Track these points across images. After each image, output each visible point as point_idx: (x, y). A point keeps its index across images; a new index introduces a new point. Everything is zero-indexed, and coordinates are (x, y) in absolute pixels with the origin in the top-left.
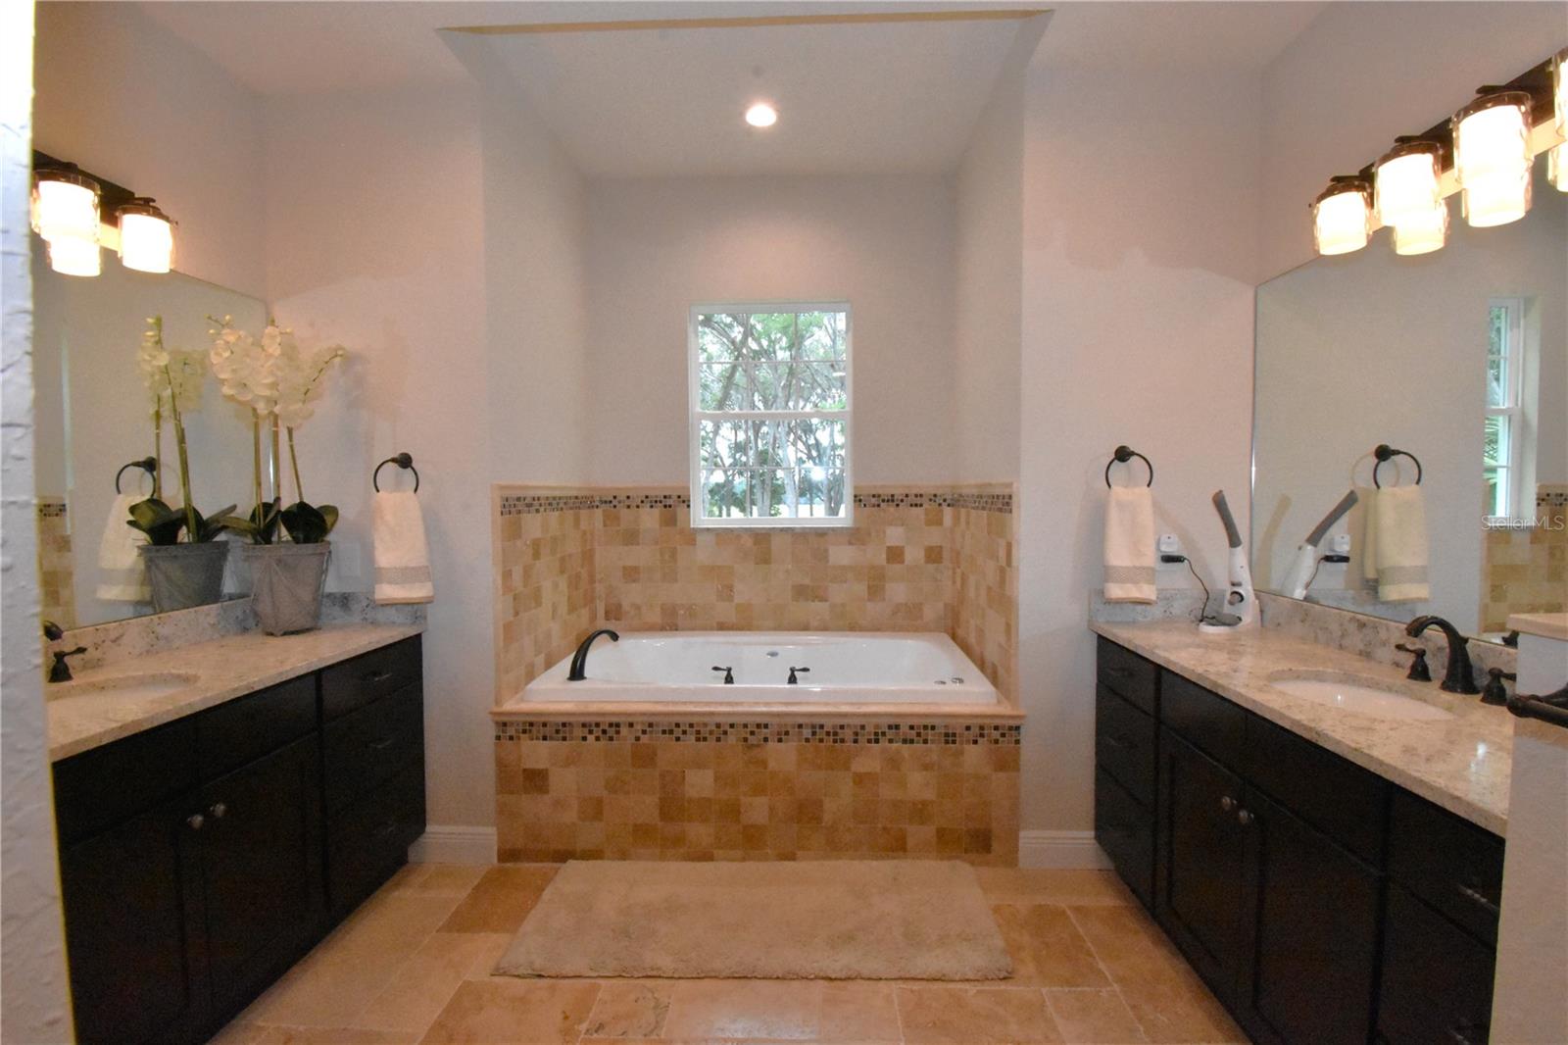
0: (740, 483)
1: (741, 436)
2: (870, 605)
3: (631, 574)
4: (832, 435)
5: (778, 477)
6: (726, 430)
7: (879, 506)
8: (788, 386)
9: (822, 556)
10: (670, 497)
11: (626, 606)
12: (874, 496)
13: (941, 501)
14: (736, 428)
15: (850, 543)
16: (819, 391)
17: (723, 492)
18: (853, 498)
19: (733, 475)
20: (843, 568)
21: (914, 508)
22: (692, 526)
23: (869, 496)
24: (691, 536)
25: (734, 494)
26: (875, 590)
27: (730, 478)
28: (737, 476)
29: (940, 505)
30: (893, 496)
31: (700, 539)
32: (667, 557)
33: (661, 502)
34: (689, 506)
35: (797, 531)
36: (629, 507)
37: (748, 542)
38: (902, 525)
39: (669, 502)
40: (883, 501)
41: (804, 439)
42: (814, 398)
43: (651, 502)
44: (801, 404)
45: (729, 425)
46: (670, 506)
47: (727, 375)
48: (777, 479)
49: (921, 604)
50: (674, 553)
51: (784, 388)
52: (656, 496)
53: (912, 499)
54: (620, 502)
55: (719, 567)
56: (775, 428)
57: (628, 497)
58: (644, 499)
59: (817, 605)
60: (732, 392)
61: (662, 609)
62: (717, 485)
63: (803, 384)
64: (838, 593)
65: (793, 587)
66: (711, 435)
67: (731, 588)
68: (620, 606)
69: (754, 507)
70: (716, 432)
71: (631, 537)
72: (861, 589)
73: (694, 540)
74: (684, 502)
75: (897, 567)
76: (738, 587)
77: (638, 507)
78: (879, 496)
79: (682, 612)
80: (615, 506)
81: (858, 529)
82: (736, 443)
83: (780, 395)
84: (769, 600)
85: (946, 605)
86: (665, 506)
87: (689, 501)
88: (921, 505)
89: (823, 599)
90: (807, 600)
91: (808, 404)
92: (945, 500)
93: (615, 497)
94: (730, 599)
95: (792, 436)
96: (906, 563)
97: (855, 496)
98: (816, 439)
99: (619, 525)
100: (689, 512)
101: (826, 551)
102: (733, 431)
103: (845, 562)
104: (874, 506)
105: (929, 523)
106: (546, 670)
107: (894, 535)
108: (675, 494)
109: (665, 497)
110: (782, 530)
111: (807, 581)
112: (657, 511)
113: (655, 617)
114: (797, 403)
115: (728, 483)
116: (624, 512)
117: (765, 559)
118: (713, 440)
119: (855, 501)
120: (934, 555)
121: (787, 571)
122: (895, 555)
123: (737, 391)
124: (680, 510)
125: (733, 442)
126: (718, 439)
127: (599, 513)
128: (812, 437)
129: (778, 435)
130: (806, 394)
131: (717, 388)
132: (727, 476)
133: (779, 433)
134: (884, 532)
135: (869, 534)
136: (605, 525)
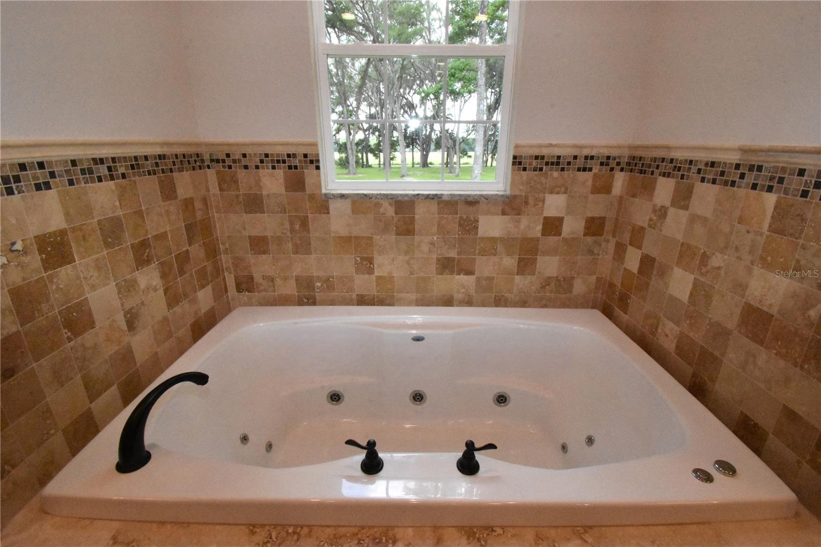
0: (373, 140)
1: (373, 110)
2: (518, 278)
3: (259, 244)
4: (425, 110)
5: (394, 136)
6: (364, 106)
7: (541, 169)
8: (401, 77)
9: (469, 226)
10: (294, 155)
11: (258, 278)
12: (537, 158)
13: (614, 165)
14: (370, 105)
15: (504, 213)
16: (418, 82)
17: (363, 145)
18: (511, 160)
19: (369, 134)
20: (493, 240)
21: (581, 173)
22: (324, 191)
23: (531, 157)
24: (323, 204)
25: (370, 146)
26: (526, 265)
27: (367, 136)
28: (371, 135)
29: (612, 169)
30: (559, 157)
31: (334, 206)
32: (297, 227)
33: (284, 162)
34: (318, 168)
35: (445, 198)
36: (246, 167)
37: (390, 211)
38: (565, 193)
39: (296, 162)
40: (547, 164)
41: (409, 113)
42: (415, 87)
43: (272, 161)
44: (408, 91)
45: (366, 103)
46: (296, 167)
47: (364, 69)
48: (394, 137)
49: (573, 278)
50: (304, 223)
51: (398, 78)
52: (278, 155)
53: (580, 163)
54: (234, 161)
55: (357, 238)
56: (393, 105)
57: (244, 156)
58: (263, 157)
59: (462, 278)
60: (366, 81)
61: (297, 280)
62: (360, 140)
63: (409, 77)
64: (486, 266)
65: (438, 260)
66: (355, 109)
67: (370, 261)
68: (252, 278)
69: (381, 153)
70: (358, 107)
71: (254, 204)
72: (510, 262)
73: (328, 209)
74: (312, 162)
75: (552, 240)
76: (378, 259)
77: (257, 167)
78: (543, 157)
79: (319, 284)
80: (230, 167)
81: (514, 197)
82: (370, 114)
83: (396, 83)
84: (411, 273)
85: (599, 280)
86: (290, 167)
87: (318, 161)
88: (590, 170)
89: (470, 272)
90: (452, 273)
91: (412, 90)
92: (618, 164)
93: (228, 155)
94: (370, 271)
95: (402, 111)
96: (563, 235)
97: (515, 157)
98: (416, 113)
99: (238, 190)
100: (319, 176)
101: (477, 221)
102: (368, 107)
103: (496, 233)
104: (535, 170)
105: (596, 190)
106: (74, 455)
107: (555, 204)
108: (302, 150)
109: (289, 156)
110: (428, 197)
111: (453, 254)
112: (280, 173)
113: (290, 289)
114: (405, 89)
115: (366, 140)
116: (241, 174)
117: (407, 229)
118: (357, 112)
119: (514, 163)
120: (594, 227)
121: (432, 244)
122: (552, 226)
123: (370, 81)
124: (309, 172)
125: (368, 114)
126: (360, 112)
127: (211, 175)
128: (414, 112)
129: (395, 110)
130: (410, 84)
131: (357, 78)
132: (365, 135)
133: (396, 108)
134: (544, 201)
135: (526, 203)
136: (221, 189)
